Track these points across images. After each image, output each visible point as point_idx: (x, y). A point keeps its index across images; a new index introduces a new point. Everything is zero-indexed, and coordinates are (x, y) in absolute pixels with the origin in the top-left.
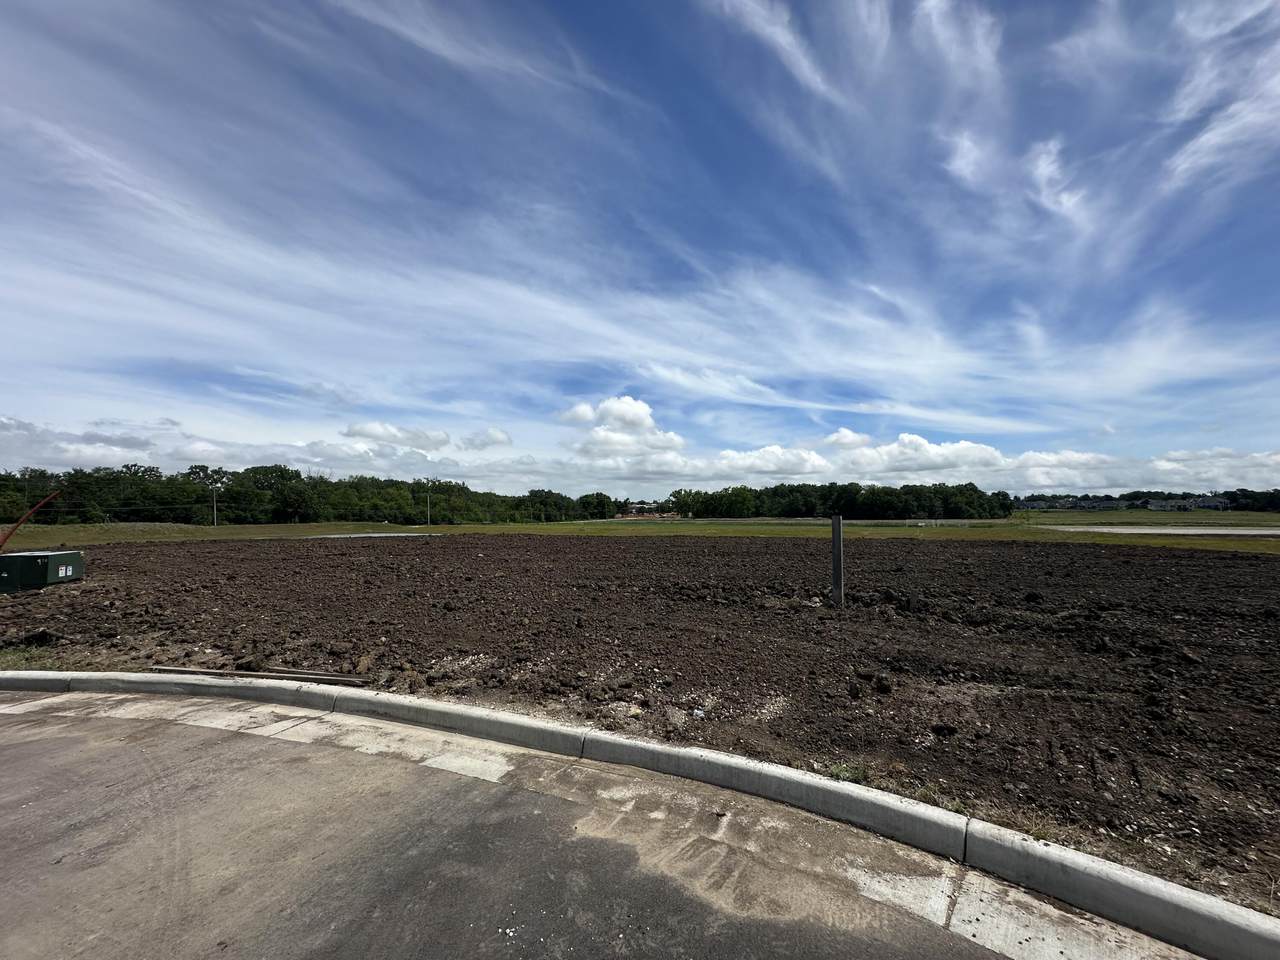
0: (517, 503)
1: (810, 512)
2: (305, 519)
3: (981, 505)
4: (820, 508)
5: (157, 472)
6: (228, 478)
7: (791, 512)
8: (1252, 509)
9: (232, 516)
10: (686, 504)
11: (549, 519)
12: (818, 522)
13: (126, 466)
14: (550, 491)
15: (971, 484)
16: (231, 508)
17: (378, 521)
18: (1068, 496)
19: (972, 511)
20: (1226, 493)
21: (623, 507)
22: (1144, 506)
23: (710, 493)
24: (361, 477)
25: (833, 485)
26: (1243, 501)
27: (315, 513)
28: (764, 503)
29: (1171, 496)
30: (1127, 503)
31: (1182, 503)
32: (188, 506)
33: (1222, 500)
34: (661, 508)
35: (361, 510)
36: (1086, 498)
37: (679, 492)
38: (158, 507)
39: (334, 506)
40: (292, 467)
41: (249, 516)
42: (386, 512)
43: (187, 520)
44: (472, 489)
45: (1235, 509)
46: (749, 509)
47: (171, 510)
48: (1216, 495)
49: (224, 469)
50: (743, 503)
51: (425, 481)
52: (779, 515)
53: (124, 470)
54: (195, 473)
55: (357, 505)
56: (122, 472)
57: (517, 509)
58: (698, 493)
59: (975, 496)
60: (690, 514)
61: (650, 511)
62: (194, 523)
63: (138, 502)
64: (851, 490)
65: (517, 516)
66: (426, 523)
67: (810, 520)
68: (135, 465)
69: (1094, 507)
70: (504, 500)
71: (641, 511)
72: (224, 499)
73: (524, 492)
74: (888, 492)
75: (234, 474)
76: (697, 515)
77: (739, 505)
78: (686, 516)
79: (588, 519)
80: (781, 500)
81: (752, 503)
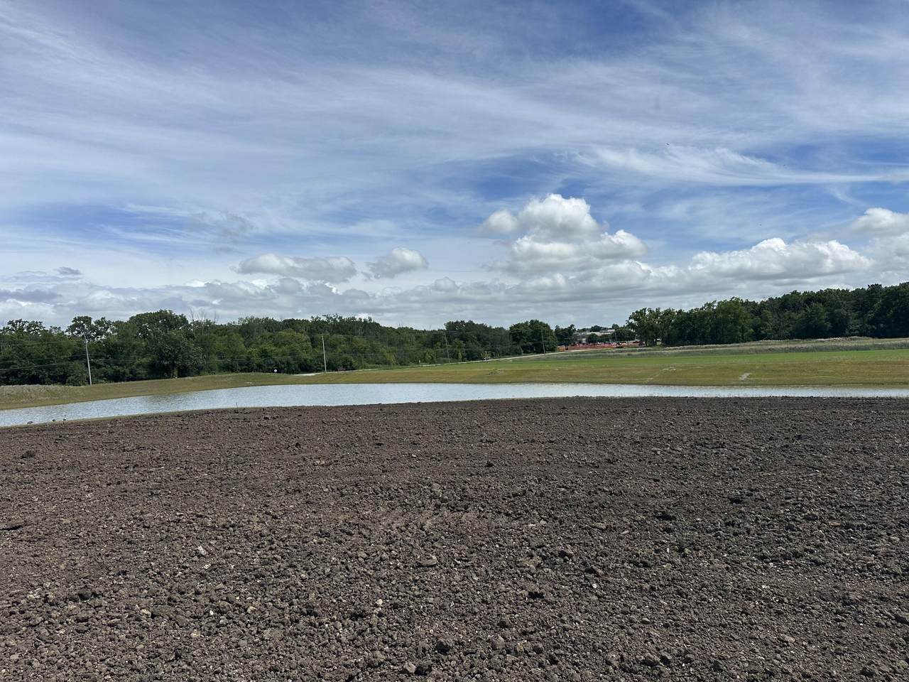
0: (432, 339)
1: (838, 329)
2: (183, 373)
4: (854, 323)
5: (41, 327)
6: (112, 329)
9: (110, 372)
10: (652, 328)
11: (471, 357)
13: (11, 323)
14: (472, 322)
16: (110, 364)
17: (268, 370)
21: (567, 337)
23: (686, 311)
25: (875, 289)
27: (196, 364)
28: (767, 320)
32: (64, 363)
34: (620, 335)
35: (248, 359)
37: (642, 313)
38: (35, 366)
40: (177, 313)
42: (277, 359)
43: (62, 380)
46: (743, 330)
47: (46, 369)
49: (107, 320)
50: (735, 322)
51: (325, 319)
52: (791, 337)
53: (10, 326)
54: (78, 326)
56: (7, 328)
57: (431, 346)
58: (668, 312)
60: (659, 342)
61: (605, 339)
62: (66, 384)
68: (21, 321)
71: (592, 340)
76: (668, 342)
77: (730, 325)
78: (654, 344)
79: (520, 354)
80: (793, 315)
81: (749, 321)
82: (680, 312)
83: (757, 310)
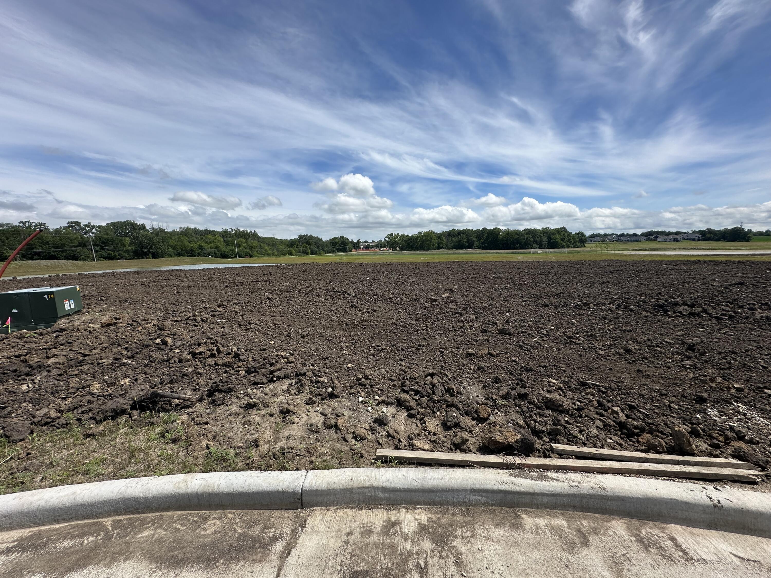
0: (292, 243)
1: (470, 246)
2: (155, 256)
3: (569, 240)
4: (476, 244)
5: (45, 226)
6: (96, 230)
7: (459, 246)
8: (713, 240)
9: (105, 255)
10: (395, 242)
11: (312, 253)
12: (476, 252)
13: (22, 222)
14: (311, 236)
15: (564, 228)
16: (104, 250)
17: (204, 256)
18: (613, 234)
19: (564, 244)
20: (700, 231)
21: (357, 245)
22: (655, 239)
24: (188, 228)
25: (484, 229)
26: (708, 235)
27: (162, 252)
28: (442, 241)
29: (670, 234)
30: (645, 238)
31: (676, 237)
32: (73, 249)
33: (698, 235)
34: (380, 245)
35: (192, 250)
36: (623, 235)
37: (391, 235)
38: (53, 250)
39: (173, 247)
40: (140, 222)
41: (117, 254)
42: (209, 250)
43: (75, 258)
44: (260, 235)
45: (704, 240)
46: (433, 245)
47: (62, 252)
48: (694, 232)
49: (92, 224)
50: (430, 241)
51: (230, 230)
52: (452, 248)
53: (21, 225)
54: (72, 227)
55: (188, 246)
56: (19, 226)
57: (291, 247)
58: (402, 235)
59: (566, 235)
60: (398, 248)
61: (372, 247)
62: (80, 260)
63: (37, 246)
64: (495, 232)
65: (294, 252)
66: (236, 257)
67: (470, 251)
68: (29, 222)
69: (628, 240)
70: (282, 242)
71: (367, 247)
72: (98, 243)
73: (294, 237)
74: (517, 233)
75: (100, 227)
76: (402, 249)
77: (428, 243)
78: (396, 250)
79: (336, 253)
80: (453, 239)
81: (435, 241)
82: (408, 235)
83: (440, 236)
